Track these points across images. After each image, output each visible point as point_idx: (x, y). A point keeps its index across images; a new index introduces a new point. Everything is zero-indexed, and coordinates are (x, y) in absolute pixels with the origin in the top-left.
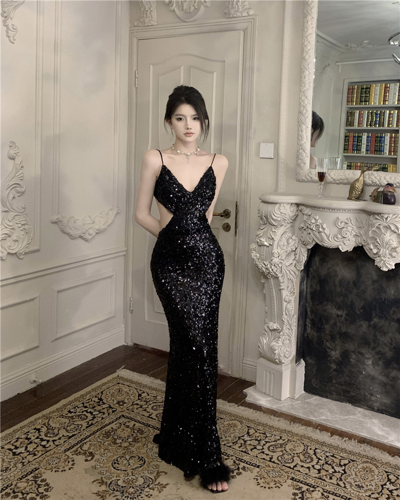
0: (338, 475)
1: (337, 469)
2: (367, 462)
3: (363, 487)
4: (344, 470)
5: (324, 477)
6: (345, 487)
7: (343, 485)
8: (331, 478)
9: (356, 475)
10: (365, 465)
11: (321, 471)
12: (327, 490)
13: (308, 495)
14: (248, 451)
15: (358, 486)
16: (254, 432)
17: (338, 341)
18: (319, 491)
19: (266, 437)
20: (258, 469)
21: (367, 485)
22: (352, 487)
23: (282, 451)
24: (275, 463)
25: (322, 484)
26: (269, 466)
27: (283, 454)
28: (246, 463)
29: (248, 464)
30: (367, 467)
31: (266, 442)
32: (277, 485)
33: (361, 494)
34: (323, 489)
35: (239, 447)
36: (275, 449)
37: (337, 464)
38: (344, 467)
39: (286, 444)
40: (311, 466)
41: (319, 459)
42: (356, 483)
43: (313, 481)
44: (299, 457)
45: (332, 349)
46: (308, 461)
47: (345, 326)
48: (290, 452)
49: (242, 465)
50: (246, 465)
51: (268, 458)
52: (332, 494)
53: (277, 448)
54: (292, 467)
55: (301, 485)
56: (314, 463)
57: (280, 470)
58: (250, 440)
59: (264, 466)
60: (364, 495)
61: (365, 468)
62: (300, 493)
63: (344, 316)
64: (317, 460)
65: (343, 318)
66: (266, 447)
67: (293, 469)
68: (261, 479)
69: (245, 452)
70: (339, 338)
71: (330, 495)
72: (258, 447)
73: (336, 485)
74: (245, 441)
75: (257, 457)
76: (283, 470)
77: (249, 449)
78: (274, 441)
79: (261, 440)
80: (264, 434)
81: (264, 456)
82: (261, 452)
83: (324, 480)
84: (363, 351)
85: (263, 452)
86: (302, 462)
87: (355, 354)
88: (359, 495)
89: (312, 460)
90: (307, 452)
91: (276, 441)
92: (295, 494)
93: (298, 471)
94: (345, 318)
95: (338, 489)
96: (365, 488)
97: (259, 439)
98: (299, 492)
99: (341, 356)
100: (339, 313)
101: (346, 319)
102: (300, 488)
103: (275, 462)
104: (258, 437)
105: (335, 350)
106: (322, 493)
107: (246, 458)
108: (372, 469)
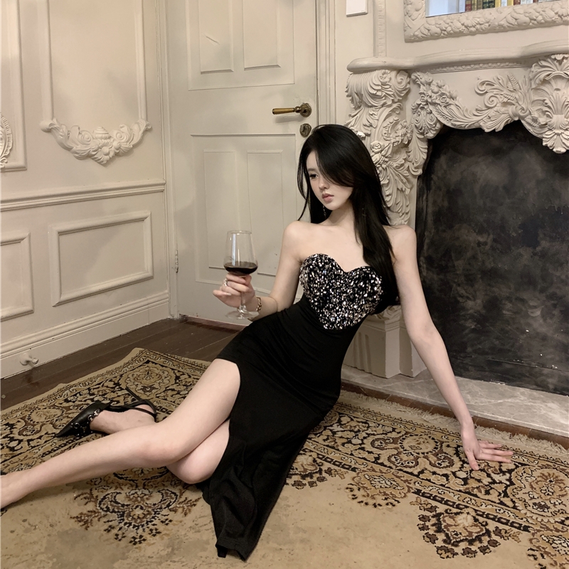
0: (501, 488)
1: (497, 478)
2: (547, 467)
3: (548, 508)
4: (510, 480)
5: (475, 491)
6: (515, 507)
7: (511, 504)
8: (487, 493)
9: (532, 487)
10: (546, 471)
11: (469, 481)
12: (484, 513)
13: (449, 521)
14: (338, 446)
15: (540, 506)
16: (349, 420)
17: (480, 285)
18: (468, 513)
19: (369, 427)
20: (354, 474)
21: (555, 505)
22: (528, 508)
23: (396, 448)
24: (385, 466)
25: (473, 501)
26: (374, 470)
27: (399, 453)
28: (334, 464)
29: (336, 465)
30: (549, 475)
31: (369, 435)
32: (389, 501)
33: (546, 520)
34: (476, 511)
35: (324, 440)
36: (384, 445)
37: (496, 470)
38: (508, 475)
39: (404, 439)
40: (449, 473)
41: (464, 462)
42: (534, 501)
43: (457, 497)
44: (426, 458)
45: (468, 298)
46: (443, 465)
47: (492, 259)
48: (412, 451)
49: (326, 466)
50: (333, 467)
51: (371, 458)
52: (493, 519)
53: (386, 443)
54: (416, 473)
55: (434, 503)
56: (456, 468)
57: (393, 477)
58: (342, 431)
59: (365, 469)
60: (552, 521)
61: (546, 477)
62: (433, 517)
63: (490, 243)
64: (461, 463)
65: (488, 247)
66: (368, 442)
67: (418, 476)
68: (359, 489)
69: (333, 448)
70: (482, 278)
71: (489, 521)
72: (354, 441)
73: (498, 503)
74: (334, 433)
75: (352, 454)
76: (399, 477)
77: (339, 444)
78: (383, 434)
79: (359, 431)
80: (365, 423)
81: (365, 455)
82: (359, 449)
83: (476, 496)
84: (525, 296)
85: (363, 449)
86: (434, 466)
87: (511, 302)
88: (542, 520)
89: (452, 464)
90: (441, 451)
91: (386, 434)
92: (423, 518)
93: (427, 480)
94: (492, 246)
95: (502, 511)
96: (553, 509)
97: (356, 430)
98: (431, 514)
99: (484, 307)
100: (481, 240)
101: (493, 248)
102: (432, 509)
103: (385, 464)
104: (355, 427)
105: (475, 298)
106: (474, 517)
107: (334, 456)
108: (560, 478)
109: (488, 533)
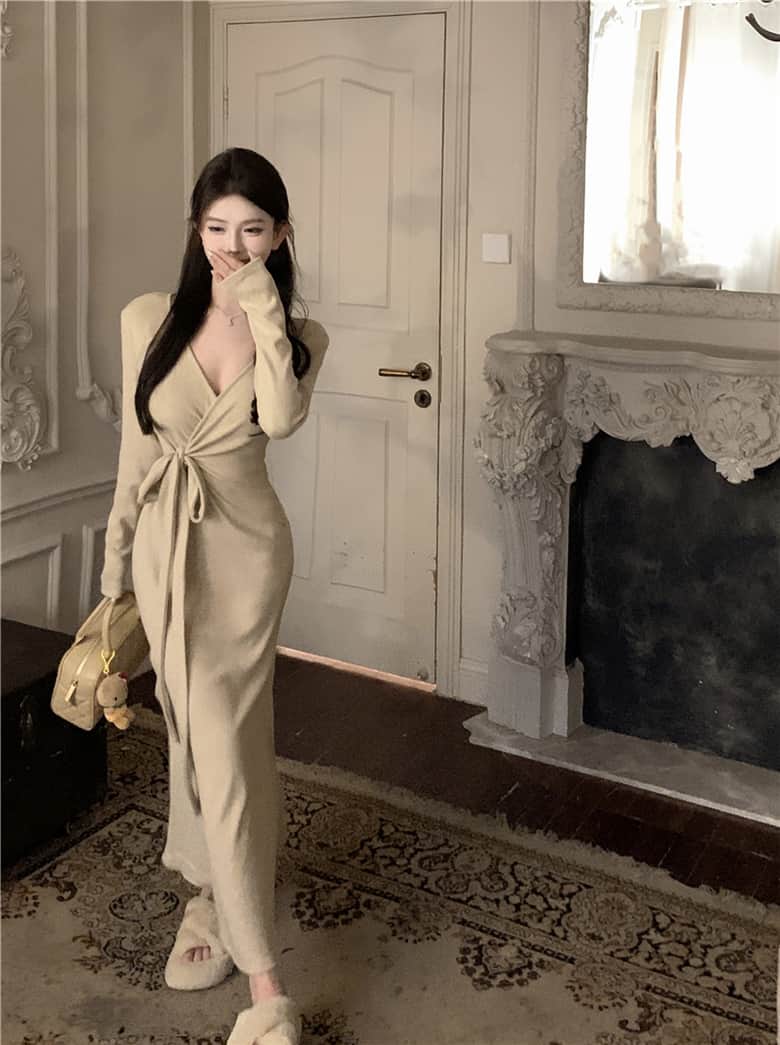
0: (555, 915)
1: (553, 902)
4: (568, 906)
5: (527, 920)
6: (565, 938)
7: (562, 935)
8: (540, 920)
9: (590, 915)
10: (610, 896)
11: (522, 907)
12: (530, 944)
13: (491, 952)
14: (378, 869)
18: (514, 945)
22: (580, 938)
23: (447, 869)
24: (431, 892)
25: (522, 931)
27: (448, 876)
28: (374, 894)
30: (614, 900)
31: (417, 850)
34: (522, 941)
36: (433, 864)
37: (555, 893)
38: (567, 900)
40: (501, 898)
41: (521, 884)
42: (589, 931)
43: (504, 926)
44: (479, 879)
45: (637, 639)
46: (496, 887)
48: (463, 872)
49: (365, 897)
50: (373, 898)
51: (416, 882)
52: (539, 951)
53: (436, 863)
54: (465, 899)
55: (478, 934)
56: (509, 891)
60: (601, 953)
61: (610, 902)
63: (658, 570)
64: (517, 885)
65: (656, 577)
66: (414, 860)
67: (466, 903)
69: (373, 872)
70: (651, 614)
73: (550, 934)
75: (396, 880)
77: (380, 866)
78: (433, 848)
81: (411, 879)
82: (405, 871)
83: (526, 925)
84: (699, 639)
85: (409, 871)
86: (486, 889)
89: (505, 886)
90: (496, 871)
92: (465, 951)
93: (474, 906)
94: (660, 575)
96: (606, 940)
99: (654, 650)
100: (650, 565)
103: (432, 889)
105: (644, 639)
106: (518, 949)
107: (374, 883)
109: (530, 965)
